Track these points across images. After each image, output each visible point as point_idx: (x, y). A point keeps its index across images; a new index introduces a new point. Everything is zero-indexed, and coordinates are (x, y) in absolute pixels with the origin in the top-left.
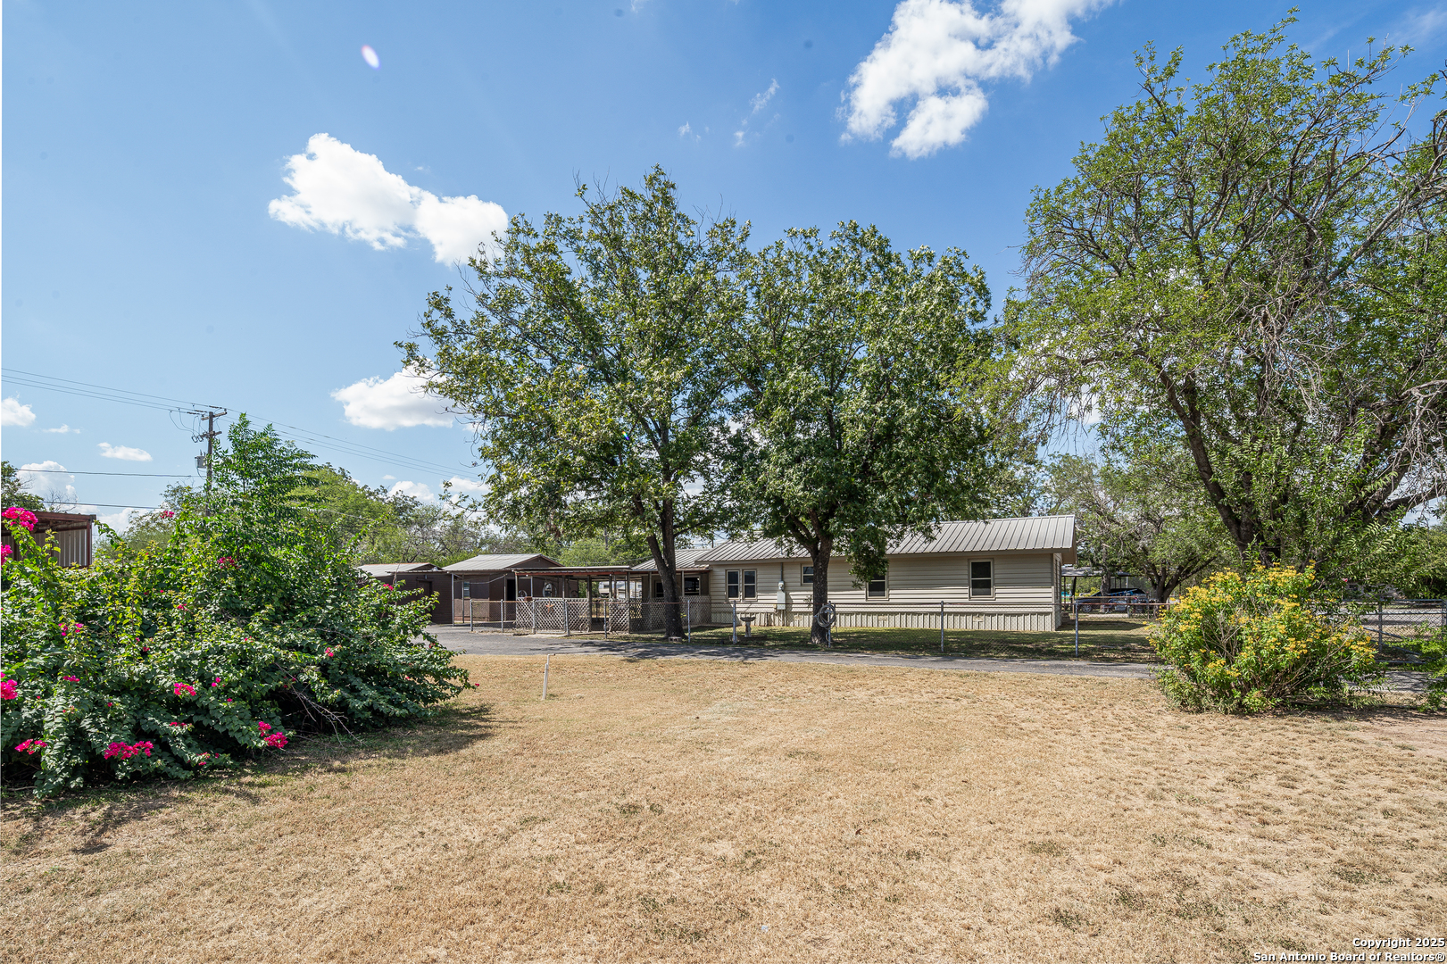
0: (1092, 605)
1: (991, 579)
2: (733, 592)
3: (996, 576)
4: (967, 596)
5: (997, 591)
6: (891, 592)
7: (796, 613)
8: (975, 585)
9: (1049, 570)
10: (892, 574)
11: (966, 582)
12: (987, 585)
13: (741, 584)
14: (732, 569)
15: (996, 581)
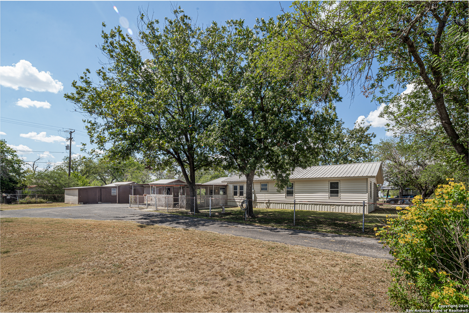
0: (395, 201)
1: (339, 189)
2: (235, 194)
3: (341, 188)
4: (328, 197)
5: (341, 195)
6: (296, 195)
7: (258, 202)
8: (332, 192)
9: (366, 186)
10: (296, 187)
11: (328, 191)
12: (337, 192)
13: (238, 191)
14: (235, 185)
15: (341, 191)
